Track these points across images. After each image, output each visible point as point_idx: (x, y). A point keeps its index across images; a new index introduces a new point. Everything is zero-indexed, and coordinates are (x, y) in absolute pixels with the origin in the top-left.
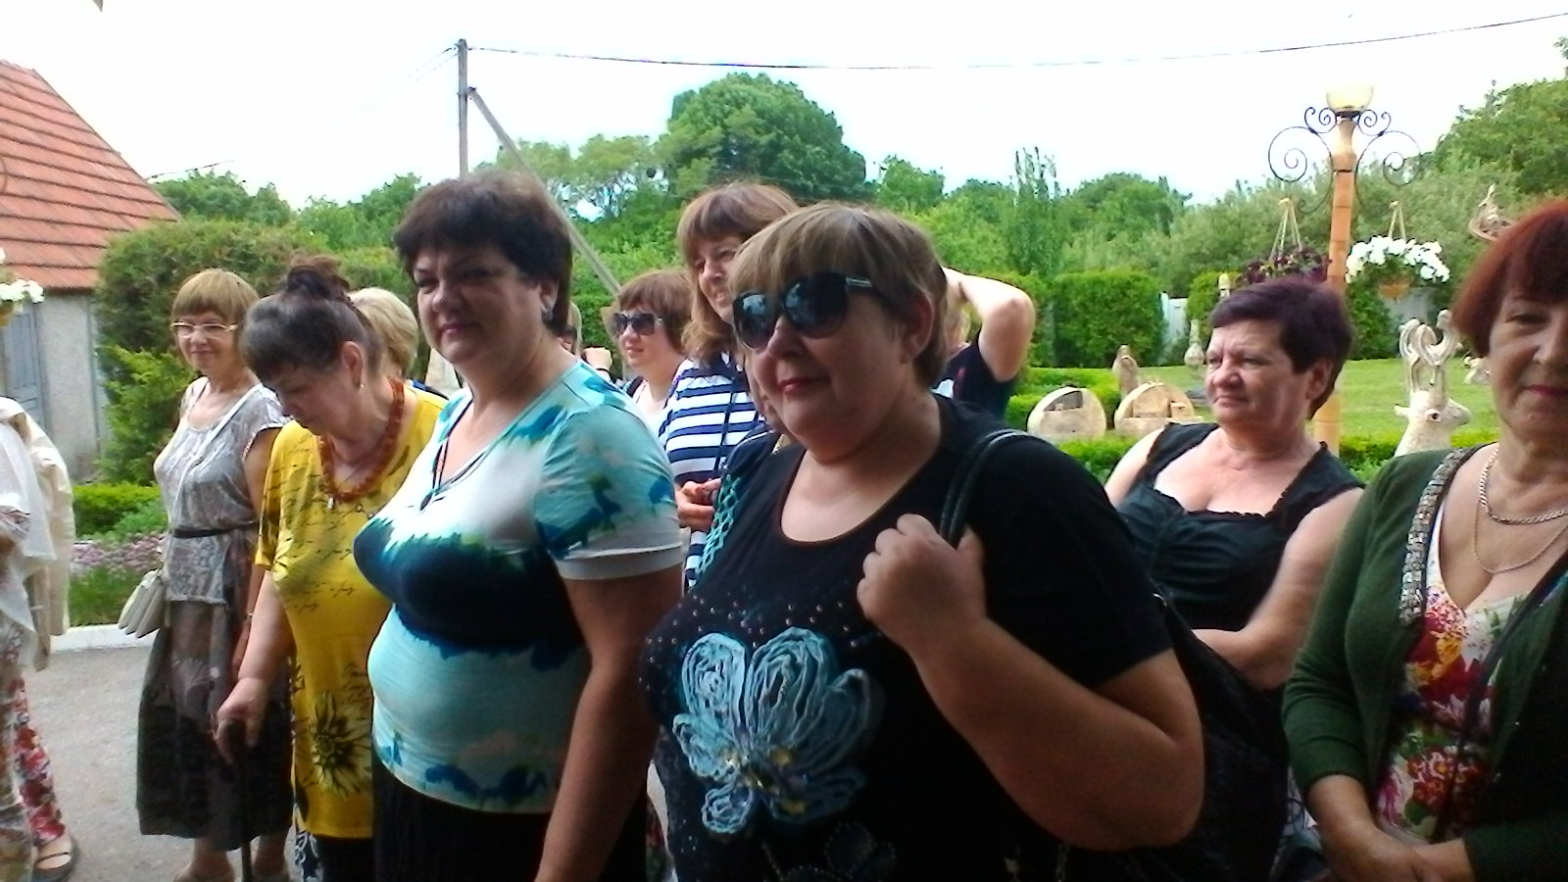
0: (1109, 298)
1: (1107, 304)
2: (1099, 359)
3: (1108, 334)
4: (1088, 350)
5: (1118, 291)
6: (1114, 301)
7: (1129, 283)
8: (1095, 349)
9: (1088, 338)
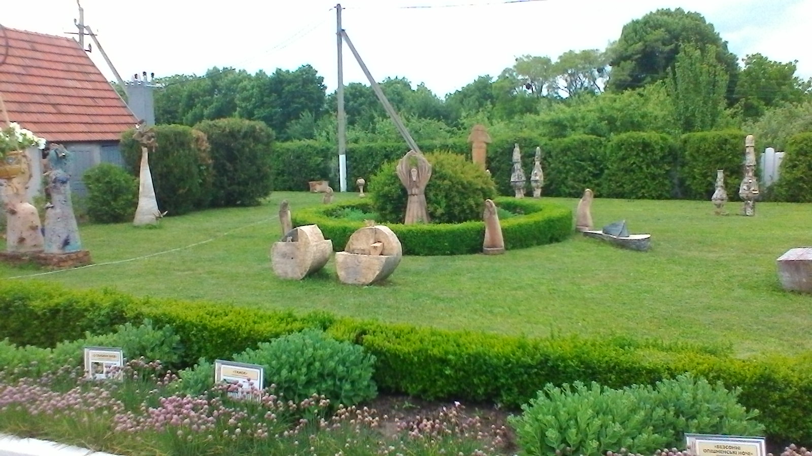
0: (710, 151)
1: (707, 154)
2: (701, 194)
3: (708, 176)
4: (694, 188)
5: (716, 146)
6: (713, 153)
7: (726, 140)
8: (698, 186)
9: (694, 178)
